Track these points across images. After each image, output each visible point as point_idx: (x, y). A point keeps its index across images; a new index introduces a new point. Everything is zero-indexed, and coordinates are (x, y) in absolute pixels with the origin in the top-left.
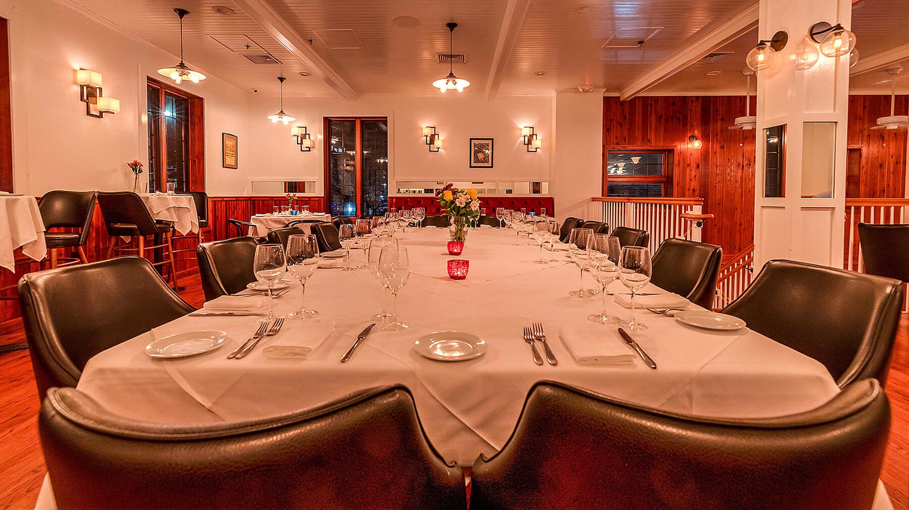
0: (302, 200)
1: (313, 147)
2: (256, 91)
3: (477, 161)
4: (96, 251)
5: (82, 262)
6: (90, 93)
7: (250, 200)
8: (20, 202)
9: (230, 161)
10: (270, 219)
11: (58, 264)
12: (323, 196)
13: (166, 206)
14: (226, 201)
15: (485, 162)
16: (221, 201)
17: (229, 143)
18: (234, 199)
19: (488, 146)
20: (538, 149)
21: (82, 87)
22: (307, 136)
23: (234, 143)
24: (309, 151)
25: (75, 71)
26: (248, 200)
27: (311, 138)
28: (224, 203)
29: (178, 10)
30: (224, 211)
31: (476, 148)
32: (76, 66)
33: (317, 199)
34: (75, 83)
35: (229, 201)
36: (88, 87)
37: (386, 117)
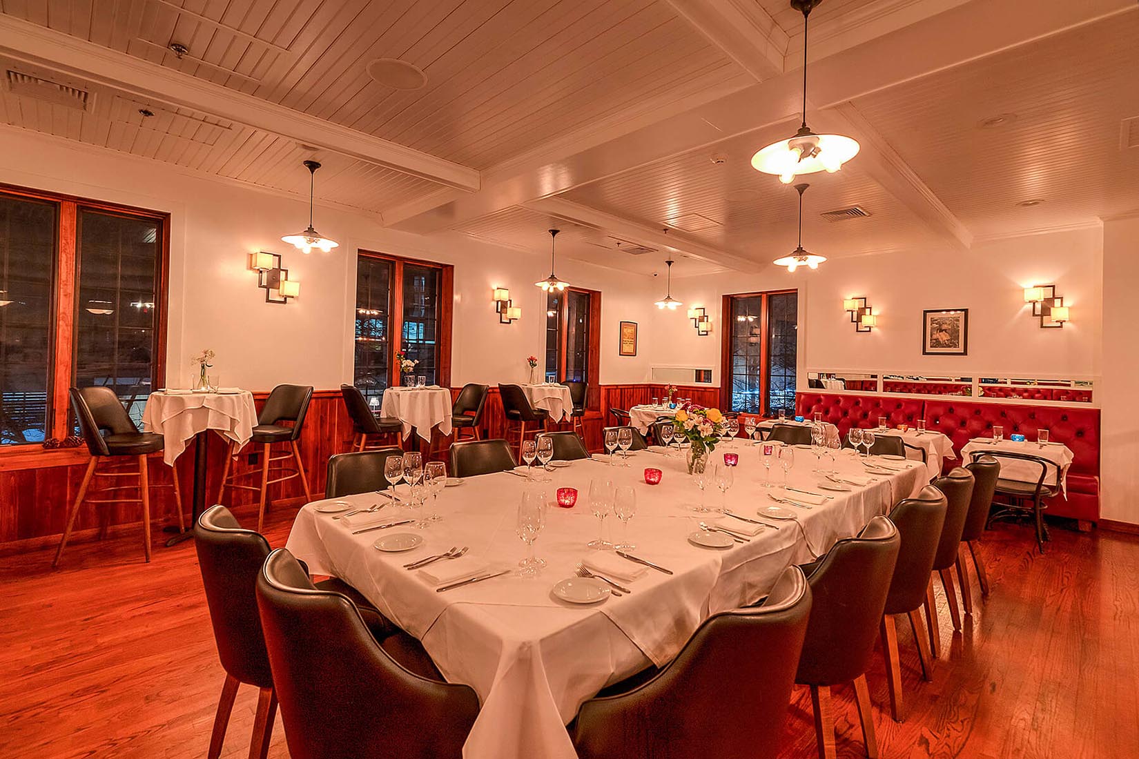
0: (697, 391)
1: (711, 331)
2: (655, 275)
3: (937, 343)
4: (501, 429)
5: (476, 439)
6: (503, 306)
7: (650, 388)
8: (436, 395)
9: (628, 348)
10: (643, 412)
11: (459, 438)
12: (720, 386)
13: (544, 396)
14: (621, 389)
15: (950, 347)
16: (615, 389)
17: (628, 331)
18: (630, 387)
19: (958, 321)
20: (1064, 323)
21: (498, 302)
22: (706, 318)
23: (633, 330)
24: (707, 335)
25: (494, 290)
26: (647, 388)
27: (709, 320)
28: (618, 391)
29: (551, 230)
30: (619, 398)
31: (935, 325)
32: (494, 287)
33: (713, 390)
34: (493, 300)
35: (624, 389)
36: (502, 302)
37: (797, 289)
